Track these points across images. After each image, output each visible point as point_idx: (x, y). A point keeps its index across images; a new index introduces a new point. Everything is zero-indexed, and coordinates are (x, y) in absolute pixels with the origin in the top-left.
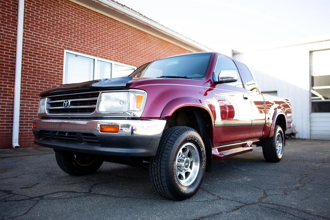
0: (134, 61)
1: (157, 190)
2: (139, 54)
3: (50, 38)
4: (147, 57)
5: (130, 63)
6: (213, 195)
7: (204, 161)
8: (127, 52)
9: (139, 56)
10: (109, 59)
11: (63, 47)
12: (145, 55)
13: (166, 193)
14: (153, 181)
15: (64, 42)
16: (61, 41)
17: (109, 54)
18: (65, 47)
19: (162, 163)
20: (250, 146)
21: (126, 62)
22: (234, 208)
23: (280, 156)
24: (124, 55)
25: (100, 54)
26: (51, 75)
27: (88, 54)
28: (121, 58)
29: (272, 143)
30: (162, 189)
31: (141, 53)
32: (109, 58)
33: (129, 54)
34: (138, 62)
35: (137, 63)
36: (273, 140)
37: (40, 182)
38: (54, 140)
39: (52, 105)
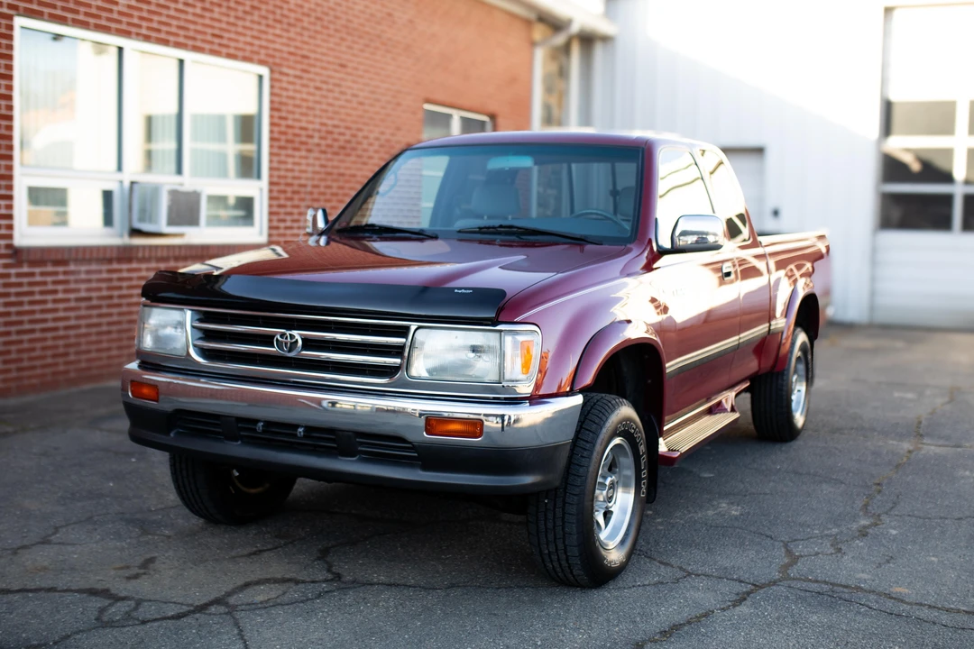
0: (261, 47)
1: (545, 565)
2: (278, 17)
4: (306, 25)
5: (247, 54)
6: (666, 564)
7: (644, 479)
8: (236, 10)
9: (278, 25)
10: (171, 44)
11: (9, 6)
12: (299, 16)
13: (572, 573)
14: (539, 544)
17: (174, 22)
18: (16, 7)
19: (567, 500)
20: (729, 410)
21: (232, 51)
22: (735, 598)
23: (799, 419)
24: (224, 26)
25: (139, 26)
27: (99, 28)
28: (214, 35)
29: (782, 385)
30: (564, 563)
31: (286, 12)
32: (172, 39)
33: (244, 19)
34: (275, 50)
35: (271, 52)
36: (785, 378)
37: (152, 555)
38: (239, 442)
39: (211, 335)
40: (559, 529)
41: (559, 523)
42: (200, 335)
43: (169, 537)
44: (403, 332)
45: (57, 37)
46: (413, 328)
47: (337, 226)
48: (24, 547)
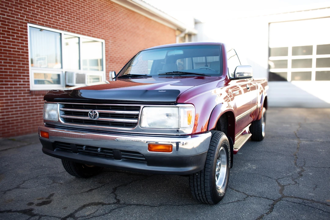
0: (102, 34)
1: (197, 198)
2: (107, 26)
3: (9, 10)
4: (115, 28)
5: (98, 36)
6: (238, 191)
7: (230, 161)
8: (94, 24)
9: (107, 28)
10: (76, 33)
11: (26, 20)
12: (113, 26)
13: (207, 201)
14: (194, 190)
15: (27, 15)
16: (23, 13)
17: (77, 27)
18: (28, 21)
19: (206, 174)
20: (248, 133)
21: (94, 35)
24: (91, 28)
25: (66, 27)
26: (15, 54)
27: (54, 27)
28: (88, 31)
29: (259, 124)
30: (204, 198)
31: (109, 25)
32: (76, 31)
33: (97, 26)
34: (106, 35)
35: (105, 36)
36: (260, 122)
37: (53, 193)
38: (78, 154)
39: (66, 113)
40: (202, 185)
41: (202, 183)
42: (63, 113)
43: (62, 184)
44: (138, 109)
45: (41, 30)
46: (142, 107)
47: (118, 76)
48: (9, 190)
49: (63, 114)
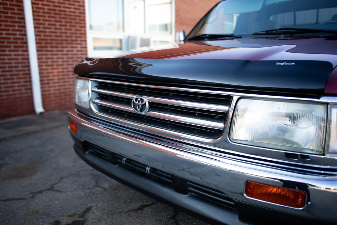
26: (71, 15)
37: (91, 205)
38: (117, 166)
39: (102, 97)
42: (96, 96)
43: (105, 189)
46: (235, 98)
48: (40, 192)
49: (97, 98)
